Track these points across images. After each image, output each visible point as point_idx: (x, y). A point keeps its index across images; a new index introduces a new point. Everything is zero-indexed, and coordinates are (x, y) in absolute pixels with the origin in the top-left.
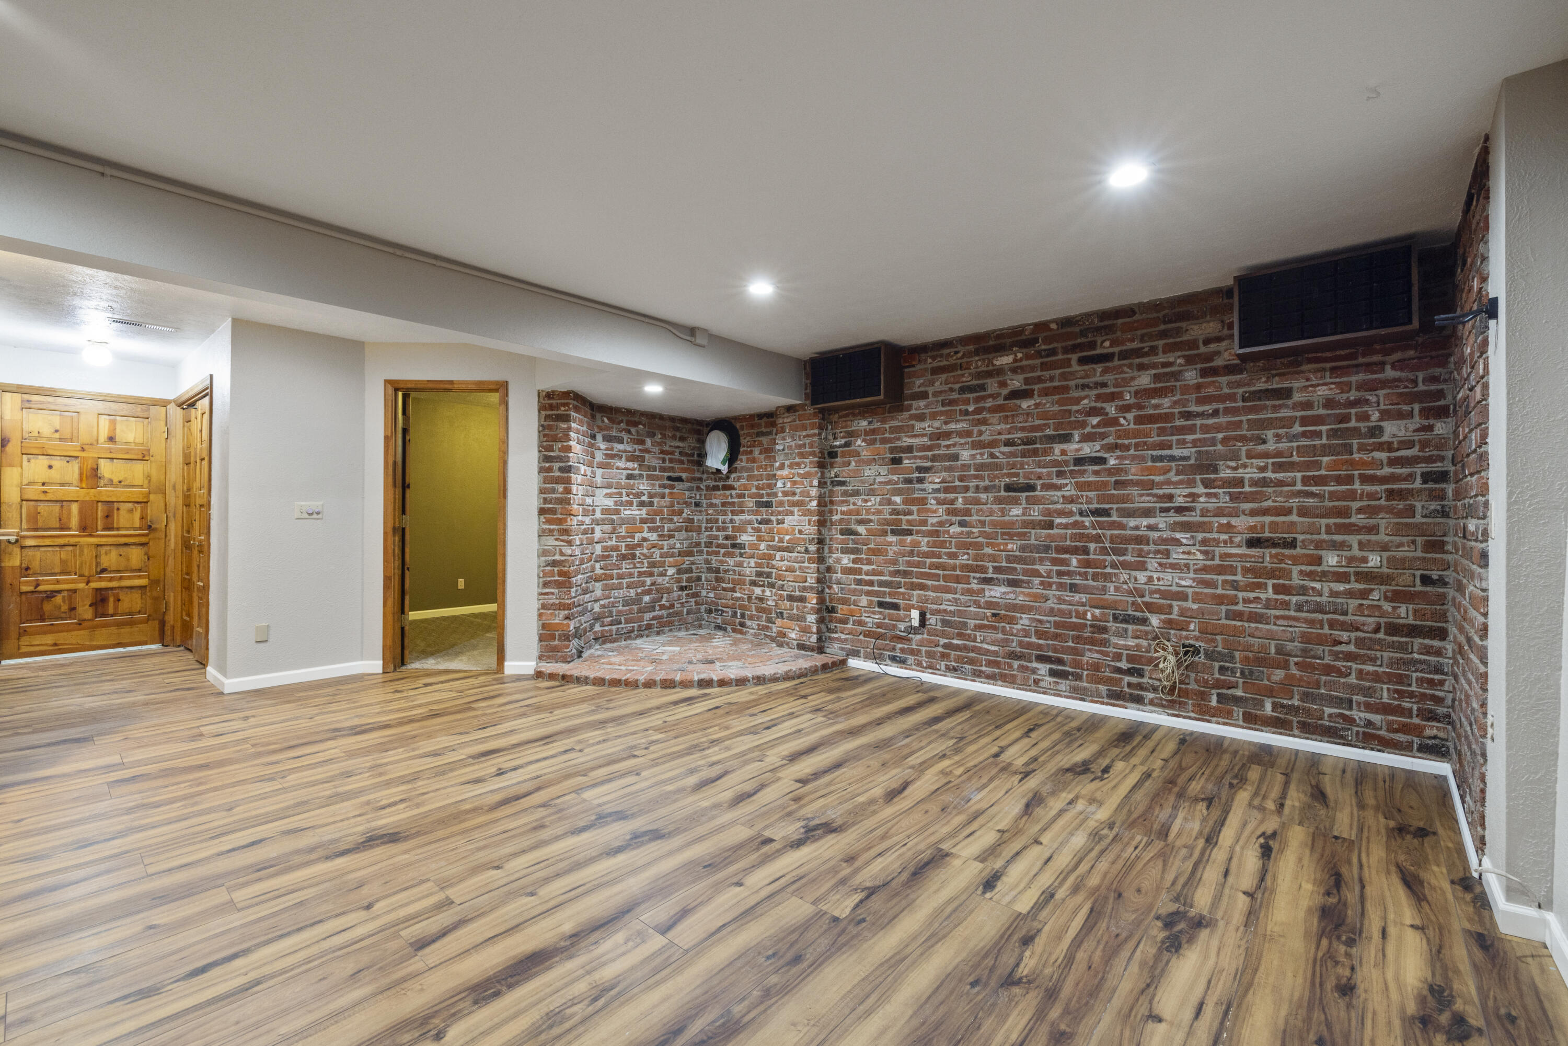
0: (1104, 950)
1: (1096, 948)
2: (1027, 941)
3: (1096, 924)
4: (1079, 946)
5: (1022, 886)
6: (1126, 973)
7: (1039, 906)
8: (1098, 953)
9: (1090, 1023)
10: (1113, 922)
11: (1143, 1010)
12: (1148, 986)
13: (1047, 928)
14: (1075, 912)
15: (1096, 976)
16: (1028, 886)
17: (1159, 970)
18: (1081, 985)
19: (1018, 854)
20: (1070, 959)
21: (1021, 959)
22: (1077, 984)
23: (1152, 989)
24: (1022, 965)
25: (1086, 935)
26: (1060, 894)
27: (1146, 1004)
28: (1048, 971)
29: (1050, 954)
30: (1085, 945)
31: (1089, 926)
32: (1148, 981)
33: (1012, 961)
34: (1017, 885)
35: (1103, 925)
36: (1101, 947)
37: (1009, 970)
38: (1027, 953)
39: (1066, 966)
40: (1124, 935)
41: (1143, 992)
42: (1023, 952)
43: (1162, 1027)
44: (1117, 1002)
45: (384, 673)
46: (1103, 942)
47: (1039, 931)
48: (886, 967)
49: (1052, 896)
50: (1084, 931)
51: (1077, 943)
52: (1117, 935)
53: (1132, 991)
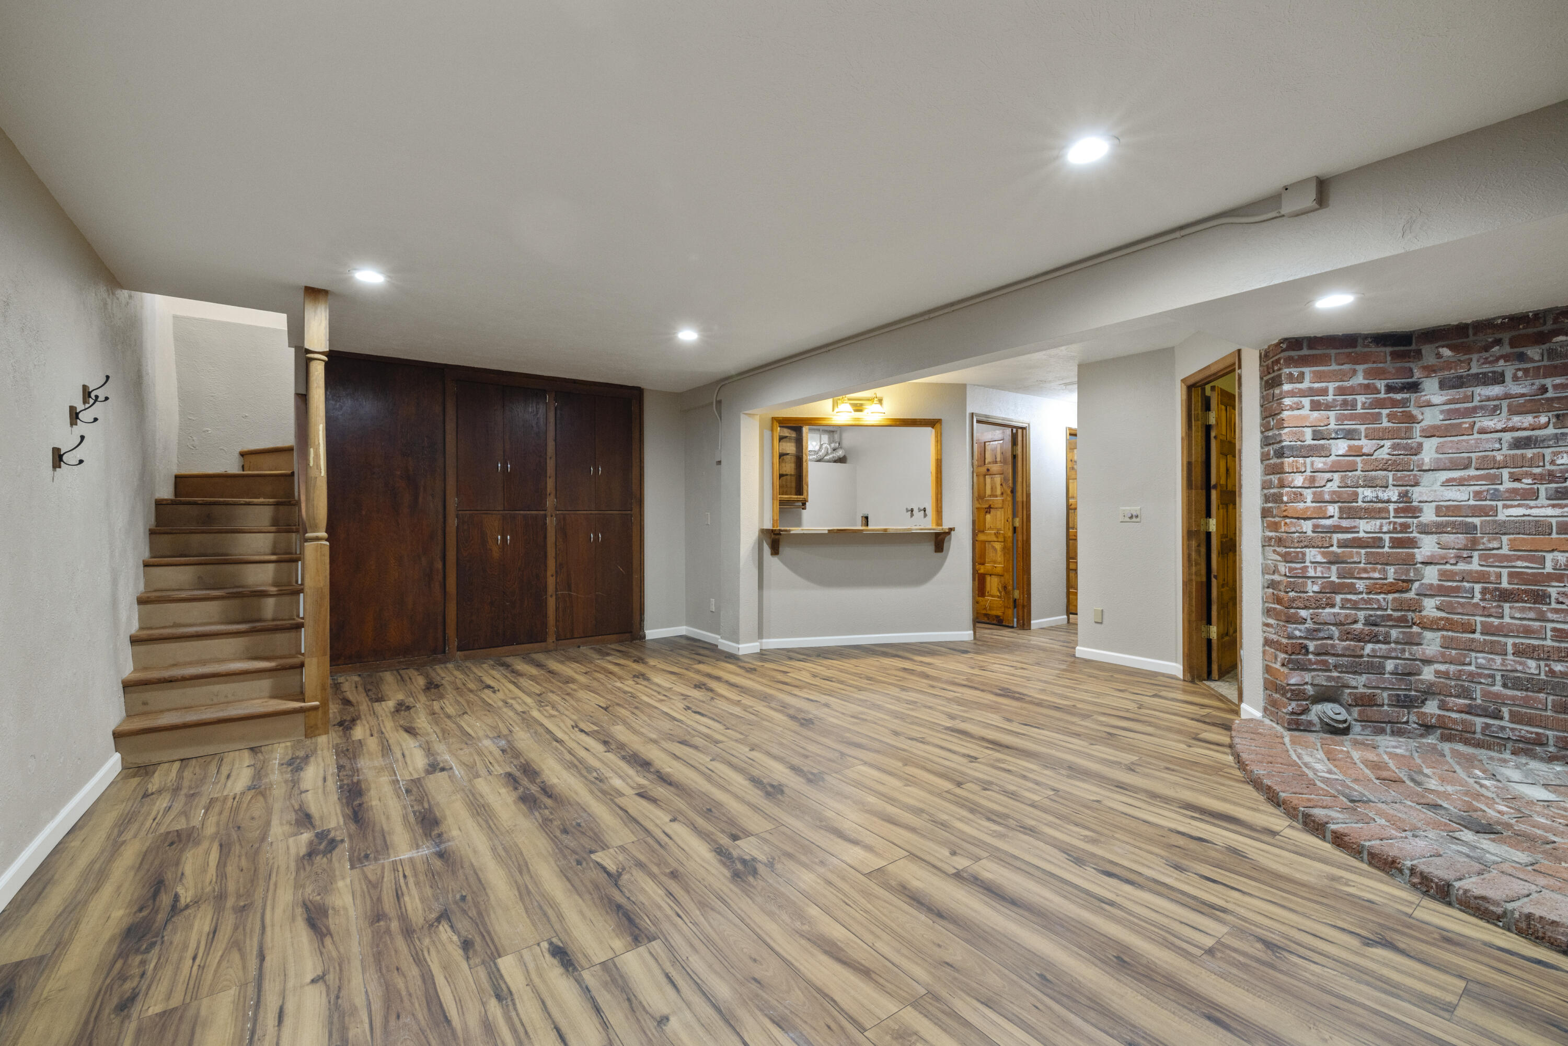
0: (399, 992)
1: (407, 988)
2: (467, 945)
3: (429, 1009)
4: (423, 976)
5: (536, 980)
6: (363, 990)
7: (496, 977)
8: (401, 985)
9: (365, 939)
10: (415, 1028)
11: (331, 978)
12: (338, 997)
13: (464, 965)
14: (459, 1002)
15: (387, 967)
16: (530, 983)
17: (336, 1020)
18: (393, 953)
19: (598, 1010)
20: (419, 960)
21: (454, 932)
22: (396, 951)
23: (333, 997)
24: (449, 929)
25: (427, 990)
26: (494, 1007)
27: (331, 983)
28: (427, 941)
29: (438, 952)
30: (419, 982)
31: (433, 1000)
32: (340, 1001)
33: (459, 926)
34: (541, 976)
35: (421, 1014)
36: (404, 993)
37: (453, 919)
38: (455, 938)
39: (417, 953)
40: (393, 1022)
41: (340, 988)
42: (459, 936)
43: (309, 978)
44: (356, 964)
45: (1184, 680)
46: (406, 999)
47: (468, 958)
48: (522, 862)
49: (499, 997)
50: (431, 991)
51: (427, 978)
52: (398, 1017)
53: (349, 981)
